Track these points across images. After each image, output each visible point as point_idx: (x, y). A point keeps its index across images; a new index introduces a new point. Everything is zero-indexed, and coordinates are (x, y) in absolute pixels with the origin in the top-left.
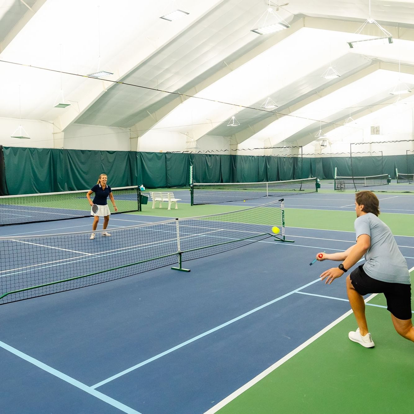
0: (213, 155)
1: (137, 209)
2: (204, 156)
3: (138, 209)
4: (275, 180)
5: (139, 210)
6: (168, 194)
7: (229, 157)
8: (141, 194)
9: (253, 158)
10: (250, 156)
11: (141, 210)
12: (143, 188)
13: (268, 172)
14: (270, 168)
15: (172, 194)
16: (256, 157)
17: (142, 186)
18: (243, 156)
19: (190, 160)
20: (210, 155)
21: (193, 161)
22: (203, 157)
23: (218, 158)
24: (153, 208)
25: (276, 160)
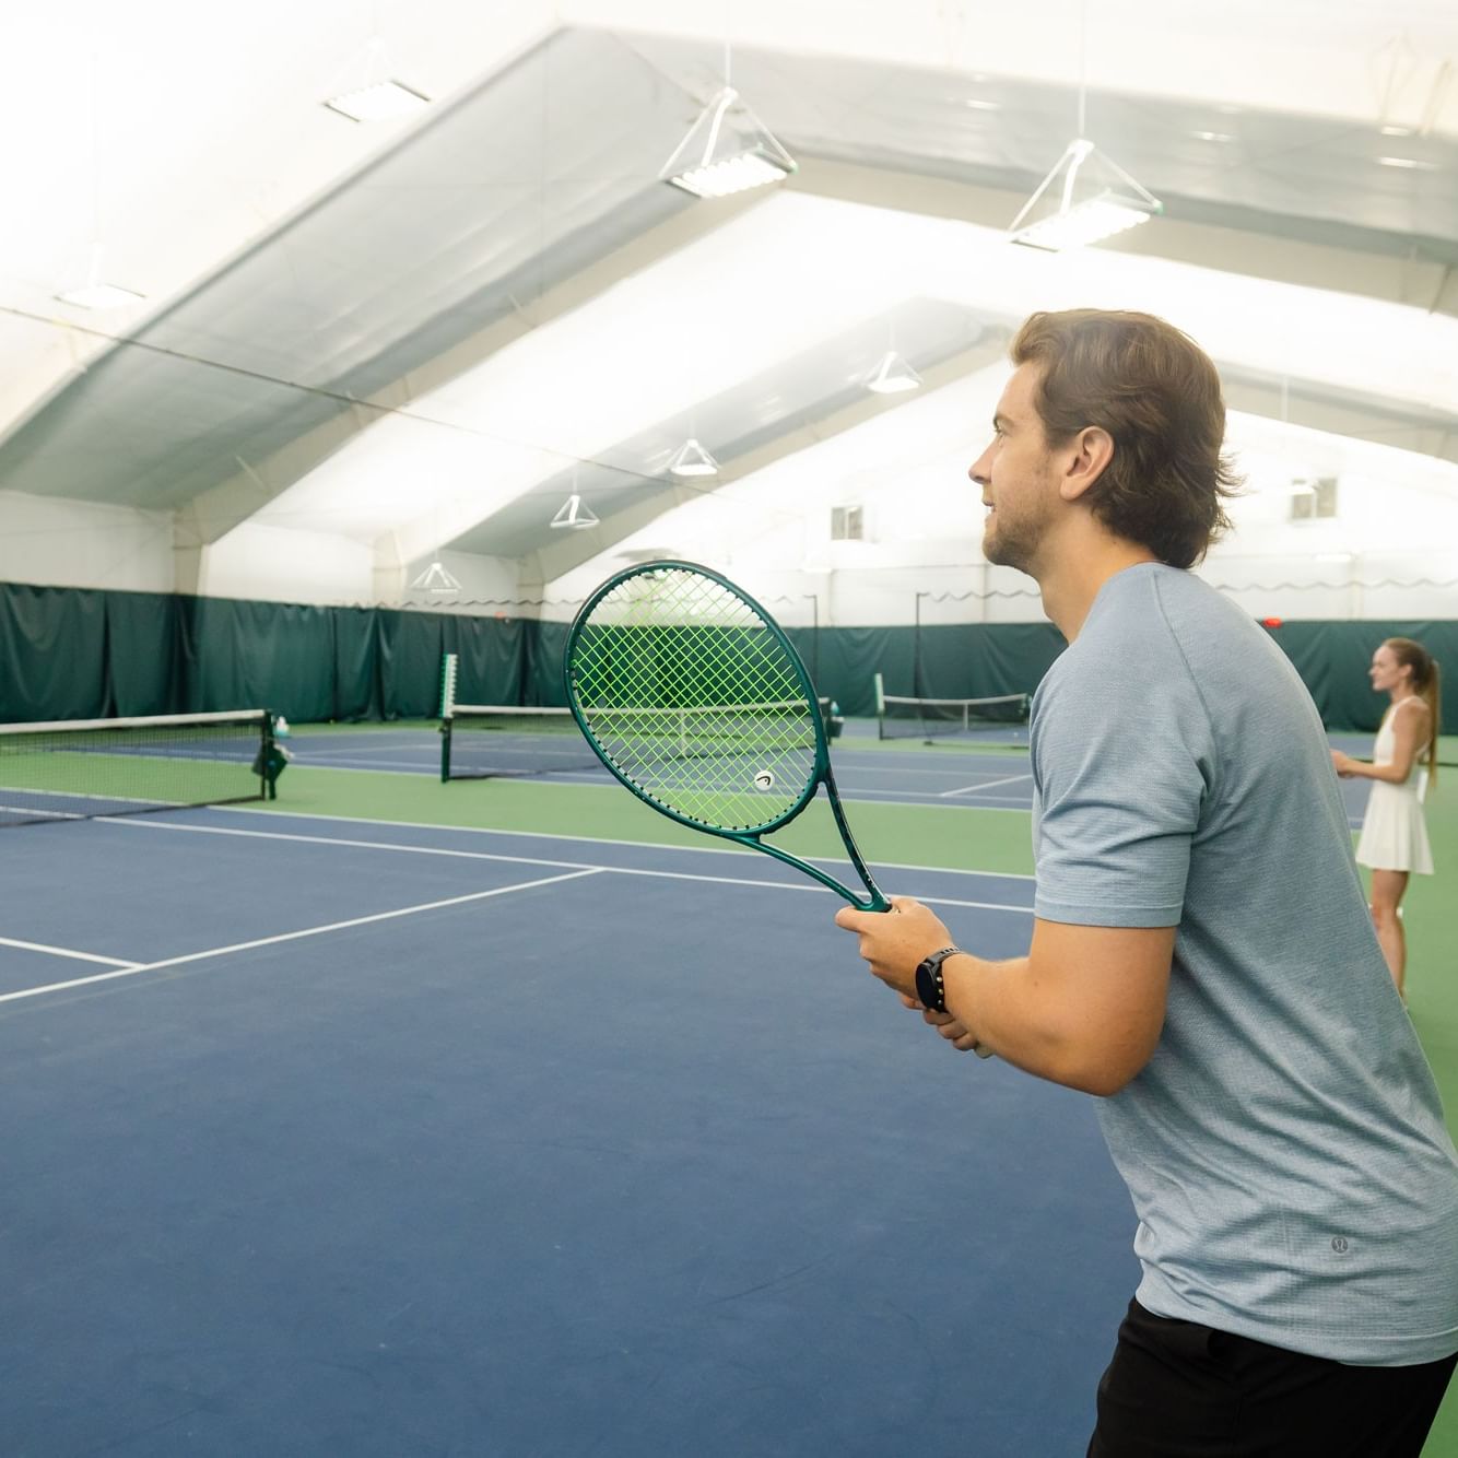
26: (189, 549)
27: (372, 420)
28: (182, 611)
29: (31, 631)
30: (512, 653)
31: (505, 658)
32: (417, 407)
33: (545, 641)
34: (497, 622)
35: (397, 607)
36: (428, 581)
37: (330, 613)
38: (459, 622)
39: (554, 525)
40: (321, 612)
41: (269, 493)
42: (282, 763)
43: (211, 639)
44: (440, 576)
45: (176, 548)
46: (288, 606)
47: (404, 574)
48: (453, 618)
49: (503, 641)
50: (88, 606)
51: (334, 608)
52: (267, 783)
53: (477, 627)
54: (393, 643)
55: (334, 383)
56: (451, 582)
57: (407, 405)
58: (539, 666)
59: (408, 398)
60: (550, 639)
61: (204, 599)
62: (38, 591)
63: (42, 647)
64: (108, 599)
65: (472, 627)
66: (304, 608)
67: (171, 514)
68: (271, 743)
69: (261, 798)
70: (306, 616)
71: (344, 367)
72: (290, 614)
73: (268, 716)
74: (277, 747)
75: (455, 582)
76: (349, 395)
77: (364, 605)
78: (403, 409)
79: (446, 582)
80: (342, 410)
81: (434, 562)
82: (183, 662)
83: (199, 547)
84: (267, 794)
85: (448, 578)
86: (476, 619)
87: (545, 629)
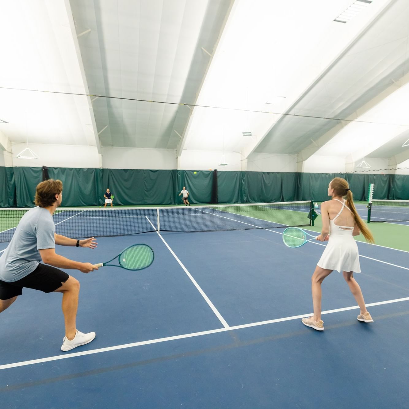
26: (300, 162)
27: (346, 124)
28: (298, 176)
29: (267, 182)
30: (385, 184)
31: (383, 185)
32: (359, 119)
33: (396, 180)
34: (381, 176)
35: (352, 173)
36: (361, 166)
37: (334, 175)
38: (369, 176)
39: (403, 146)
40: (331, 175)
41: (319, 147)
42: (316, 216)
43: (304, 182)
44: (364, 164)
45: (297, 162)
46: (323, 174)
47: (354, 164)
48: (368, 175)
49: (383, 181)
50: (278, 176)
51: (335, 174)
52: (312, 221)
53: (375, 177)
54: (350, 182)
55: (336, 116)
56: (368, 165)
57: (357, 119)
58: (394, 187)
59: (357, 116)
60: (398, 179)
61: (303, 173)
62: (268, 173)
63: (269, 185)
64: (282, 174)
65: (373, 177)
66: (327, 174)
67: (296, 155)
68: (313, 210)
69: (310, 225)
70: (327, 176)
71: (339, 111)
72: (323, 176)
73: (312, 202)
74: (315, 211)
75: (369, 165)
76: (340, 119)
77: (343, 173)
78: (356, 120)
79: (366, 165)
80: (338, 123)
81: (363, 160)
82: (298, 187)
83: (302, 162)
84: (312, 224)
85: (367, 164)
86: (375, 175)
87: (396, 177)
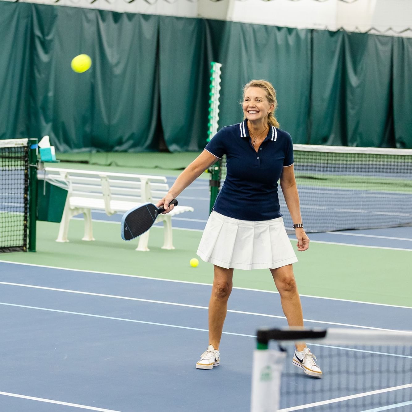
0: (130, 16)
1: (21, 243)
2: (92, 16)
3: (25, 240)
4: (376, 141)
5: (25, 245)
6: (143, 183)
7: (191, 27)
8: (40, 176)
9: (291, 40)
10: (279, 29)
11: (32, 248)
12: (50, 149)
13: (349, 105)
14: (359, 86)
15: (162, 182)
16: (302, 35)
17: (45, 143)
18: (251, 25)
19: (38, 32)
20: (117, 16)
21: (49, 38)
22: (89, 21)
23: (148, 30)
24: (60, 239)
25: (384, 51)
